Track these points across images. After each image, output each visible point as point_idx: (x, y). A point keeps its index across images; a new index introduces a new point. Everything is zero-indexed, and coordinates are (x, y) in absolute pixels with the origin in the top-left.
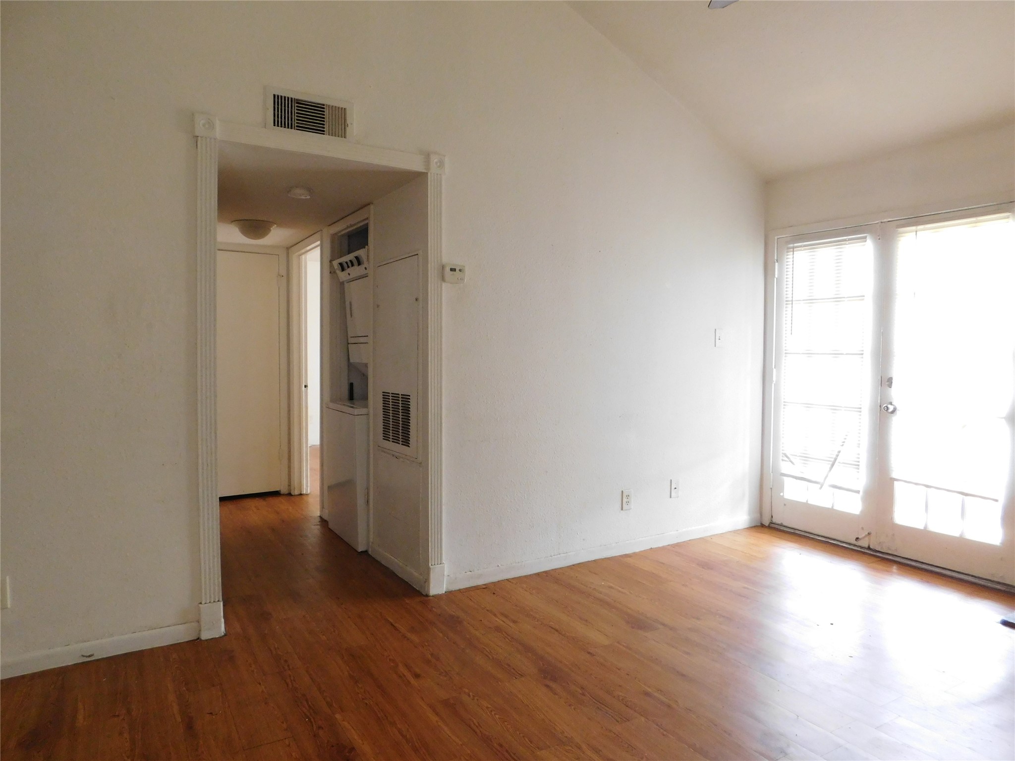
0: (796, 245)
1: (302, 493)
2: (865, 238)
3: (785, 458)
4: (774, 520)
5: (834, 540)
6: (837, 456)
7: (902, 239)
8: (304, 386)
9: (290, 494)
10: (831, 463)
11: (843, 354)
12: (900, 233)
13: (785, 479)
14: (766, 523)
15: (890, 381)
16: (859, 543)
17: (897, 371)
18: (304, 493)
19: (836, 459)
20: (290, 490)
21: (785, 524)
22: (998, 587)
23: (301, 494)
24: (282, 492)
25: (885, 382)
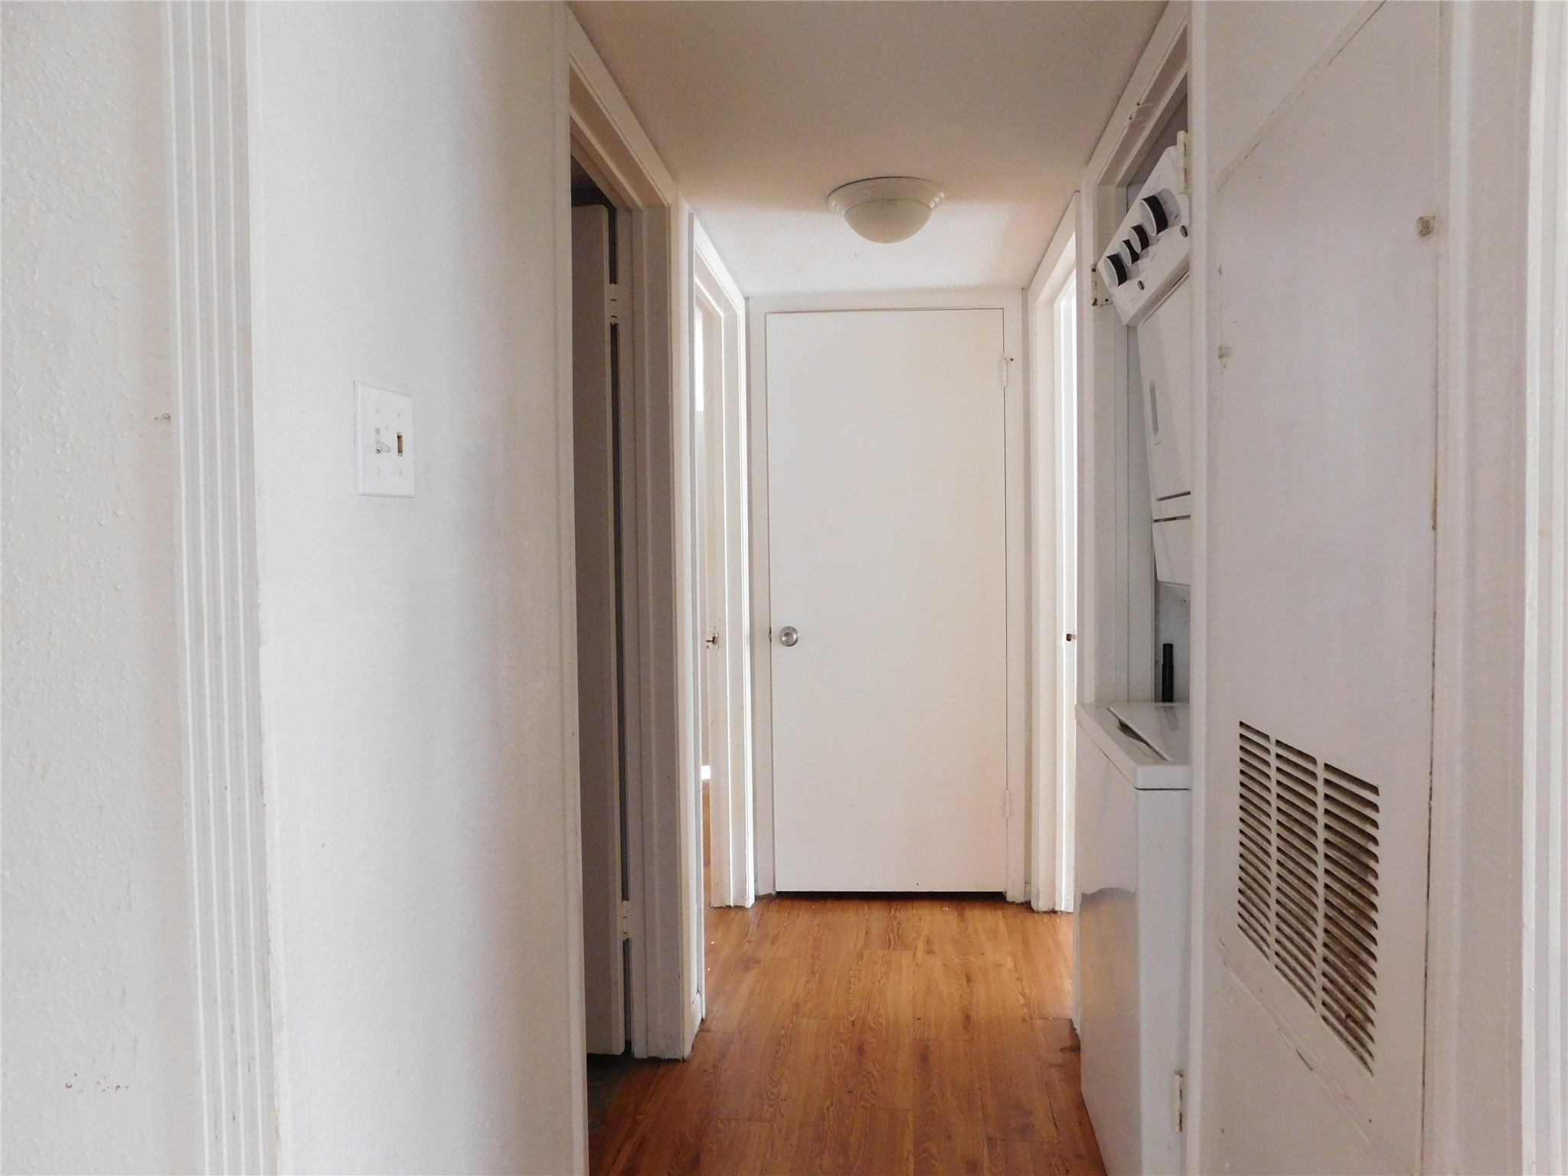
1: (1057, 909)
8: (1065, 637)
9: (1027, 906)
18: (1063, 909)
20: (1027, 892)
23: (1054, 912)
24: (1009, 898)
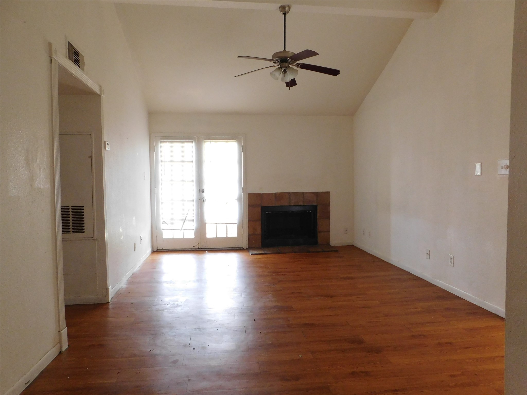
0: (165, 140)
2: (192, 141)
3: (164, 223)
4: (158, 248)
5: (185, 249)
6: (186, 218)
7: (205, 143)
10: (183, 221)
11: (186, 182)
12: (204, 141)
13: (163, 231)
14: (155, 250)
15: (203, 191)
16: (195, 248)
17: (205, 187)
19: (185, 220)
21: (163, 248)
22: (238, 249)
25: (201, 191)
